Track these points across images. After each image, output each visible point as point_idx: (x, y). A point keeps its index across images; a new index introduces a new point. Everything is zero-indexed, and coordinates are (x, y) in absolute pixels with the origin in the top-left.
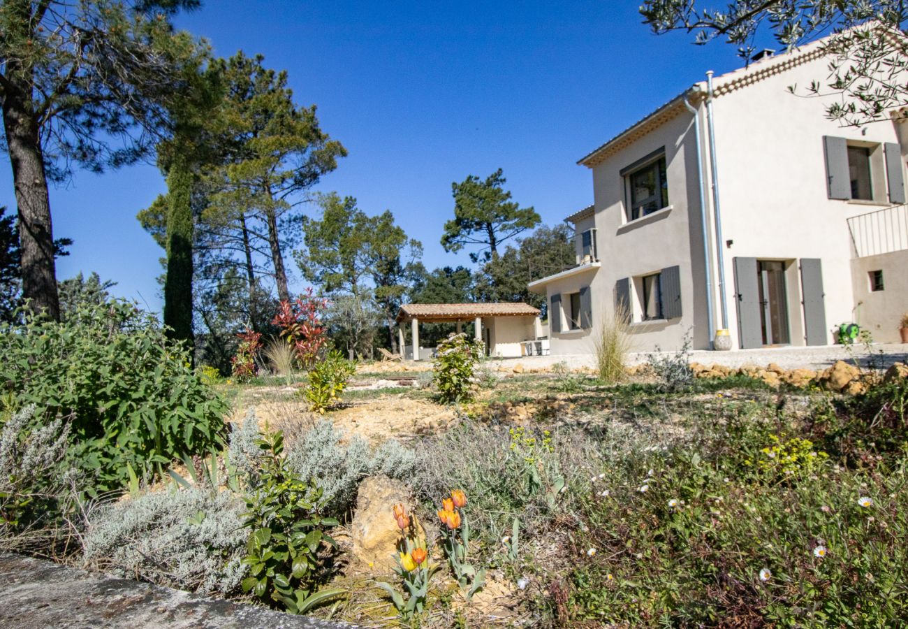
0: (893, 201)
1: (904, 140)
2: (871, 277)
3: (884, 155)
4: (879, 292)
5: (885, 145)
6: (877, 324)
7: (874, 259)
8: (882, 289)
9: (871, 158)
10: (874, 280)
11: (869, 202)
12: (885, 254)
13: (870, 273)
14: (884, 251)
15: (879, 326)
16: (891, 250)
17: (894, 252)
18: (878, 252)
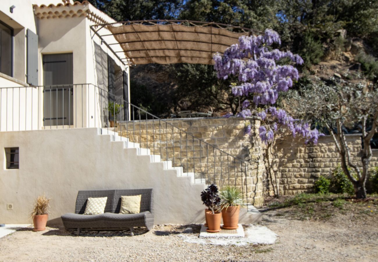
0: (29, 82)
1: (42, 33)
2: (7, 153)
3: (26, 39)
4: (13, 171)
5: (27, 31)
6: (9, 204)
7: (12, 135)
8: (17, 167)
9: (14, 38)
10: (9, 156)
11: (10, 78)
12: (23, 132)
13: (6, 149)
14: (22, 129)
15: (10, 206)
16: (29, 129)
17: (32, 131)
18: (16, 129)
